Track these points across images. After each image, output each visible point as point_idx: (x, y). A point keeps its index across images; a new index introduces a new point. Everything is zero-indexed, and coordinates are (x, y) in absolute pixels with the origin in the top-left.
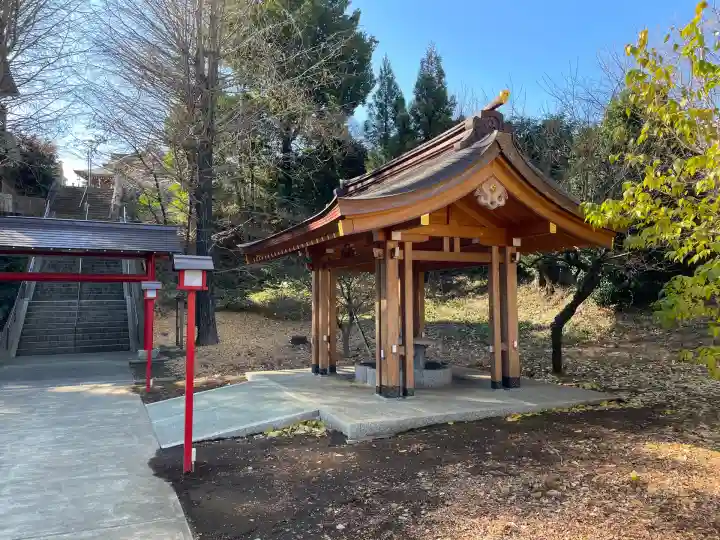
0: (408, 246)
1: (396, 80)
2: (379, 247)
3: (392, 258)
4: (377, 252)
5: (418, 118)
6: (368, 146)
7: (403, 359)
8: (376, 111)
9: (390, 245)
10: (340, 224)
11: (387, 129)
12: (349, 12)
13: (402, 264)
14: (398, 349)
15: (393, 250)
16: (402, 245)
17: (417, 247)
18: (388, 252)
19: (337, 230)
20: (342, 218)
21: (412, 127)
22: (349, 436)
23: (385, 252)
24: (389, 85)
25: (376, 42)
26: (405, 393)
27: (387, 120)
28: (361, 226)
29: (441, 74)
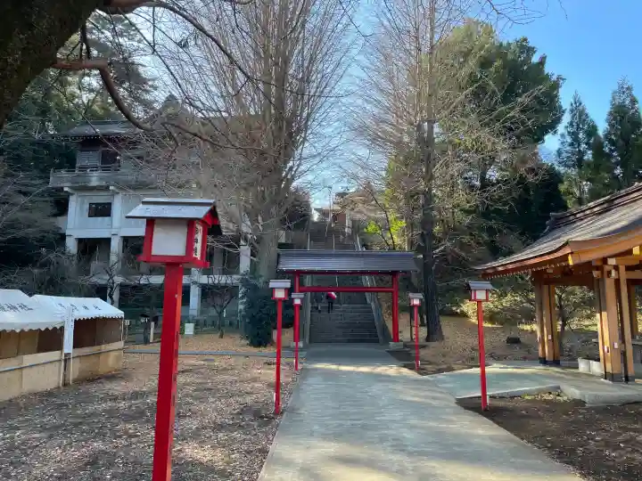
0: (622, 268)
1: (587, 111)
2: (597, 270)
3: (609, 277)
4: (596, 274)
5: (612, 142)
6: (562, 169)
7: (624, 354)
8: (569, 139)
9: (607, 268)
10: (570, 257)
11: (581, 154)
12: (535, 59)
13: (617, 282)
14: (619, 345)
15: (609, 273)
16: (616, 268)
17: (628, 268)
18: (605, 274)
19: (567, 260)
20: (572, 253)
21: (607, 150)
22: (587, 401)
23: (602, 273)
24: (580, 116)
25: (563, 79)
26: (627, 379)
27: (579, 145)
28: (585, 258)
29: (634, 101)
